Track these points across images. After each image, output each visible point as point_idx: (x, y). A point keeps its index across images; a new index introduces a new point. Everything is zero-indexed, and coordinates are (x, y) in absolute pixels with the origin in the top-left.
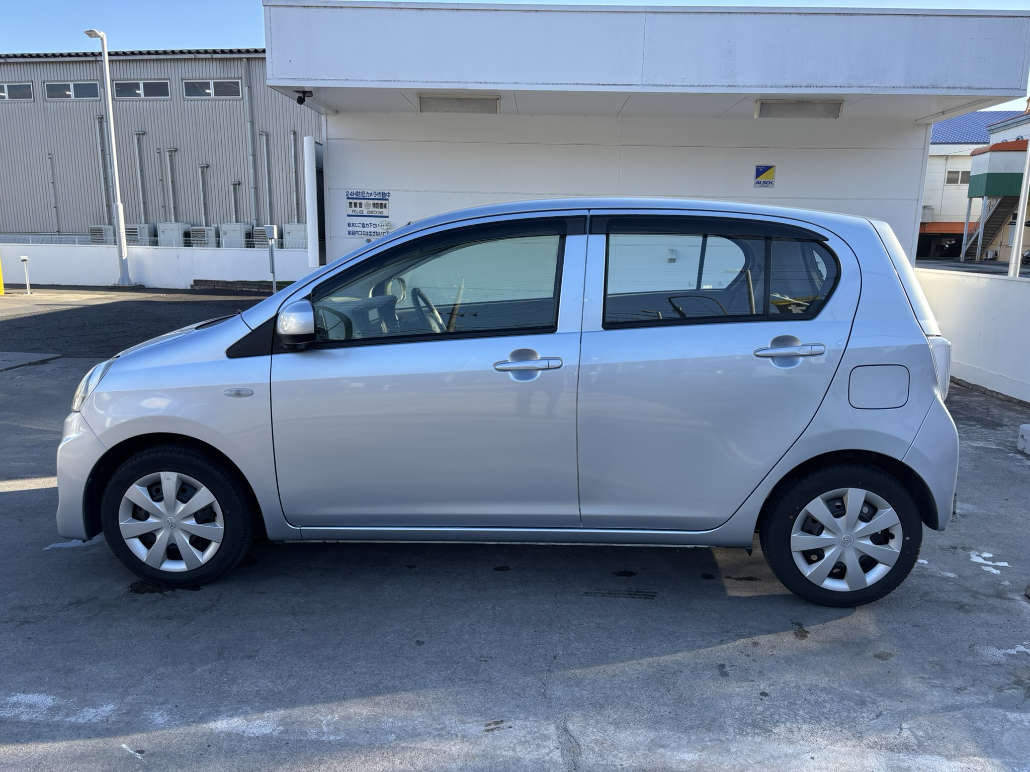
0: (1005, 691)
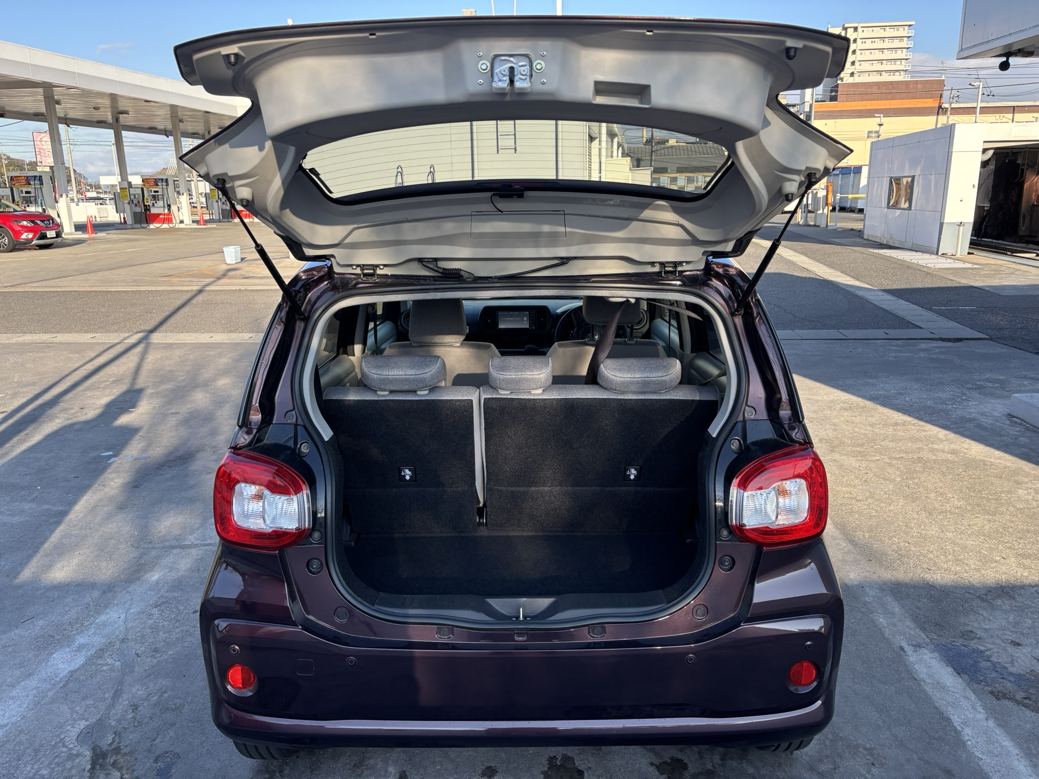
0: (114, 736)
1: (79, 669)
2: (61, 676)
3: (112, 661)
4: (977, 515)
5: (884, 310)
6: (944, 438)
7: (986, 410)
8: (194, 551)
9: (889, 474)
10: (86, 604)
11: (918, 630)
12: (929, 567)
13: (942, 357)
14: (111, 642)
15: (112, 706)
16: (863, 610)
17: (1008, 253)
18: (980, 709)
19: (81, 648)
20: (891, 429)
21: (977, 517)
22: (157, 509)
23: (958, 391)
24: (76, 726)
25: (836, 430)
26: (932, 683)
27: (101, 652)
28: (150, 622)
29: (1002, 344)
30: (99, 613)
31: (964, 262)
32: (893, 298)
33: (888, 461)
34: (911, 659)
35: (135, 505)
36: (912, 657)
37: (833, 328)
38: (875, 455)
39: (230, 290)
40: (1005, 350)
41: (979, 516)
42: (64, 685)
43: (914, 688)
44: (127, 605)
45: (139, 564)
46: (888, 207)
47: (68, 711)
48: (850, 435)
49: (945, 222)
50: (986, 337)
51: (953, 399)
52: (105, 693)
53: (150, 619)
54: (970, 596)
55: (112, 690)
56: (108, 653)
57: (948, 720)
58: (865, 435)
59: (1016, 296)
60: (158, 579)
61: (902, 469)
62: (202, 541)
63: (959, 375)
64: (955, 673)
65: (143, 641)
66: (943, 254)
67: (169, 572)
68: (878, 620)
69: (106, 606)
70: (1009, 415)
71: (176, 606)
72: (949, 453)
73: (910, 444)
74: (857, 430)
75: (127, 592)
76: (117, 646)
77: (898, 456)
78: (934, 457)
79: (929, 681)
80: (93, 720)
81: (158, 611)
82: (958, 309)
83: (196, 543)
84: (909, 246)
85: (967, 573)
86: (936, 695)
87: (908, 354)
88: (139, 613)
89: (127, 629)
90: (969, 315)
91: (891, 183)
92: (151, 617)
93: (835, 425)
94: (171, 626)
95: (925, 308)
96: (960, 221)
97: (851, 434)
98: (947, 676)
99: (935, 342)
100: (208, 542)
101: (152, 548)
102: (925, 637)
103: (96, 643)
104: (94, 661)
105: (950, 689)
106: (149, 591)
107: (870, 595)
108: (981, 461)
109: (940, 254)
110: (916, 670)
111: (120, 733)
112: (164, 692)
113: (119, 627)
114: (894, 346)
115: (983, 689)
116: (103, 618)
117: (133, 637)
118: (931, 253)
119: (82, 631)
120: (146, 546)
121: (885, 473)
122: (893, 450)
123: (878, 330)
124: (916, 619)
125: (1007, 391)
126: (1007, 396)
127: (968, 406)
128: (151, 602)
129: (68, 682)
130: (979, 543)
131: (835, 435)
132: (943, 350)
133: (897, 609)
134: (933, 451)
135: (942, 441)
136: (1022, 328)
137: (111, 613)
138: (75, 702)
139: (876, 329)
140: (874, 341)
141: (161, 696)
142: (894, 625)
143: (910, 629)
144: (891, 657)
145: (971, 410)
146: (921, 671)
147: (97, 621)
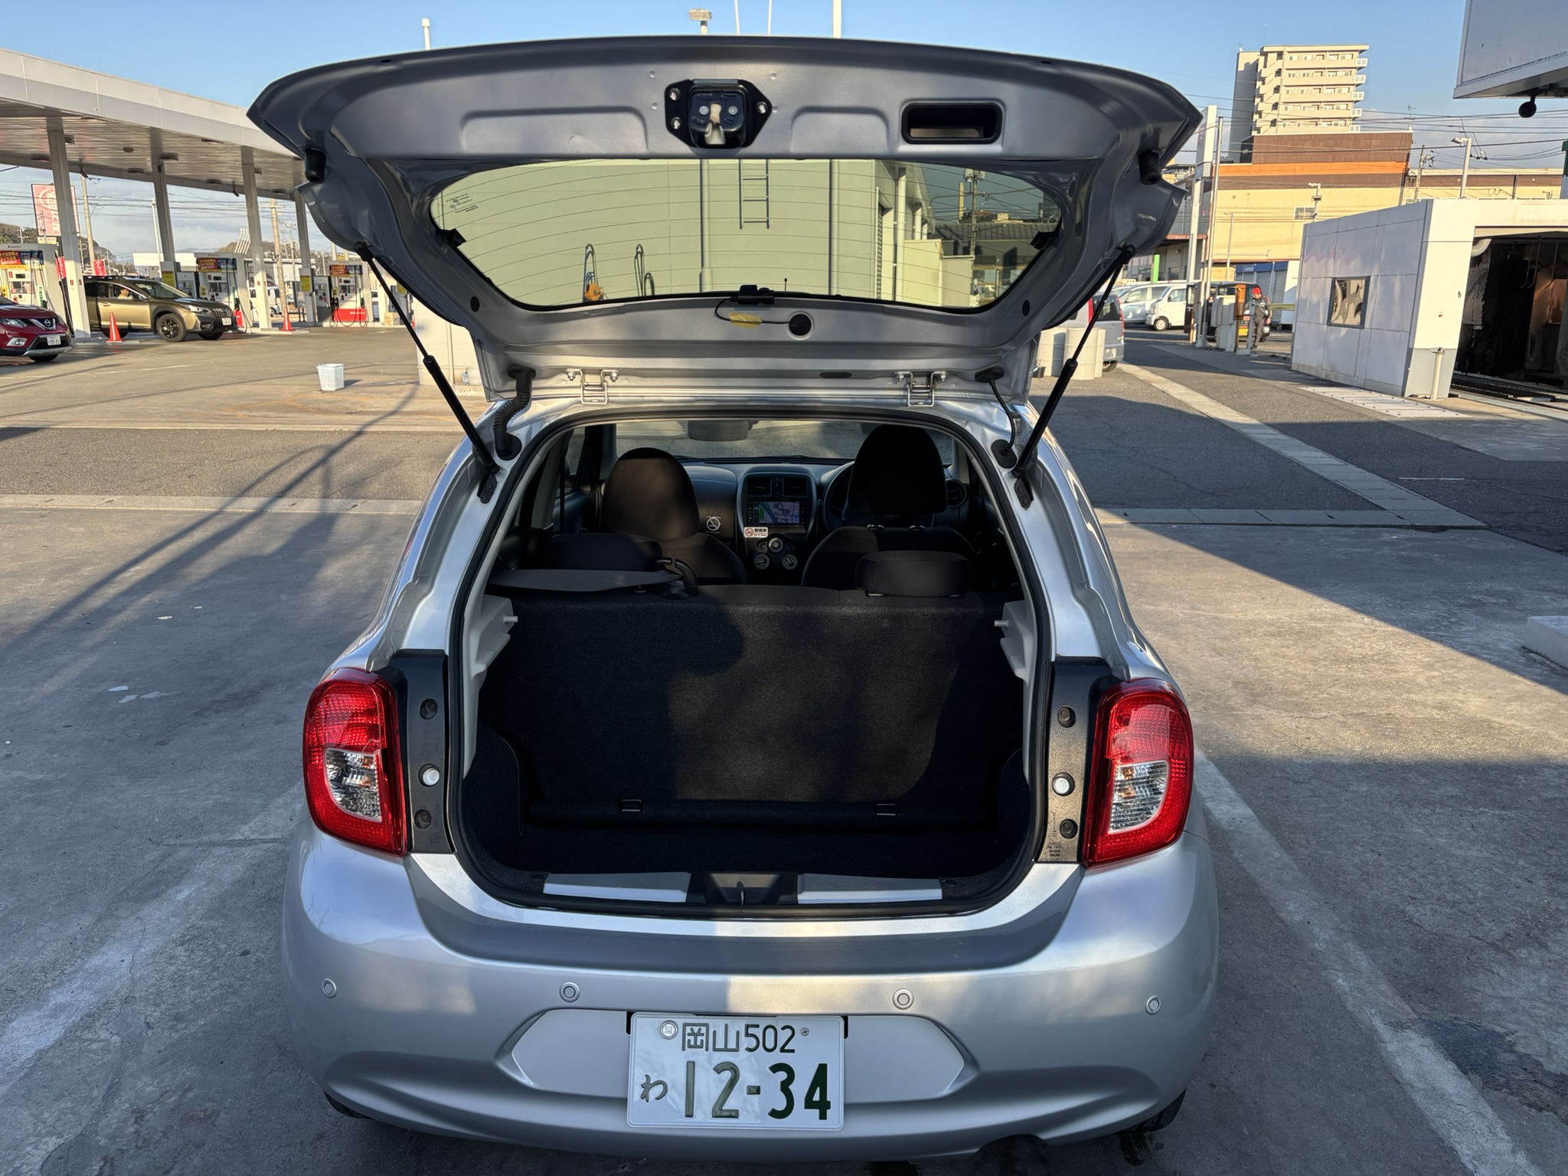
1: (53, 1046)
2: (23, 1058)
3: (106, 1035)
4: (1482, 809)
5: (1325, 480)
6: (1425, 684)
7: (1488, 640)
8: (247, 852)
9: (1343, 740)
10: (71, 937)
11: (1398, 999)
12: (1412, 895)
13: (1416, 554)
14: (107, 1003)
15: (102, 1111)
16: (1310, 963)
17: (1510, 396)
18: (1502, 1135)
19: (58, 1010)
20: (1343, 669)
21: (1482, 813)
22: (192, 781)
23: (1444, 609)
24: (41, 1146)
25: (1259, 668)
26: (1424, 1090)
27: (90, 1019)
28: (172, 969)
29: (1506, 536)
30: (89, 952)
31: (1444, 408)
32: (1338, 463)
33: (1341, 719)
34: (1391, 1048)
35: (158, 773)
36: (1392, 1043)
37: (1249, 506)
38: (1320, 710)
39: (326, 432)
40: (1512, 546)
41: (1486, 810)
42: (26, 1075)
43: (1396, 1096)
44: (136, 941)
45: (159, 872)
46: (1329, 323)
47: (30, 1119)
48: (1280, 677)
49: (1415, 347)
50: (1479, 523)
51: (1437, 621)
52: (92, 1089)
53: (172, 964)
54: (1478, 942)
55: (104, 1084)
56: (102, 1020)
57: (1451, 1152)
58: (1304, 677)
59: (1524, 462)
60: (188, 897)
61: (1363, 732)
62: (262, 834)
63: (1444, 583)
64: (1460, 1073)
65: (159, 1001)
66: (1411, 396)
67: (205, 886)
68: (1334, 981)
69: (102, 942)
70: (1524, 648)
71: (214, 943)
72: (1434, 708)
73: (1373, 693)
74: (1291, 668)
75: (138, 918)
76: (116, 1009)
77: (1356, 712)
78: (1411, 715)
79: (1420, 1085)
80: (69, 1136)
81: (186, 950)
82: (1438, 481)
83: (252, 837)
84: (1361, 382)
85: (1471, 903)
86: (1431, 1109)
87: (1364, 550)
88: (154, 954)
89: (134, 982)
90: (1454, 490)
91: (1333, 287)
92: (173, 961)
93: (1256, 659)
94: (205, 977)
95: (1388, 479)
96: (1438, 347)
97: (1282, 674)
98: (1446, 1077)
99: (1404, 531)
100: (272, 836)
101: (181, 845)
102: (1410, 1010)
103: (82, 1005)
104: (78, 1033)
105: (1453, 1099)
106: (173, 916)
107: (1321, 938)
108: (1484, 721)
109: (1406, 396)
110: (1398, 1066)
111: (112, 1159)
112: (187, 1090)
113: (121, 977)
114: (1343, 536)
115: (1505, 1100)
116: (95, 961)
117: (143, 994)
118: (1394, 394)
119: (61, 984)
120: (172, 842)
121: (1338, 738)
122: (1347, 702)
123: (1318, 512)
124: (1394, 980)
125: (1518, 610)
126: (1519, 619)
127: (1460, 633)
128: (174, 935)
129: (32, 1070)
130: (1488, 855)
131: (1257, 676)
132: (1417, 544)
133: (1364, 964)
134: (1409, 704)
135: (1422, 688)
136: (1535, 512)
137: (110, 953)
138: (43, 1104)
139: (1315, 509)
140: (1312, 528)
141: (183, 1095)
142: (1361, 990)
143: (1386, 997)
144: (1357, 1043)
145: (1466, 640)
146: (1406, 1067)
147: (87, 966)
